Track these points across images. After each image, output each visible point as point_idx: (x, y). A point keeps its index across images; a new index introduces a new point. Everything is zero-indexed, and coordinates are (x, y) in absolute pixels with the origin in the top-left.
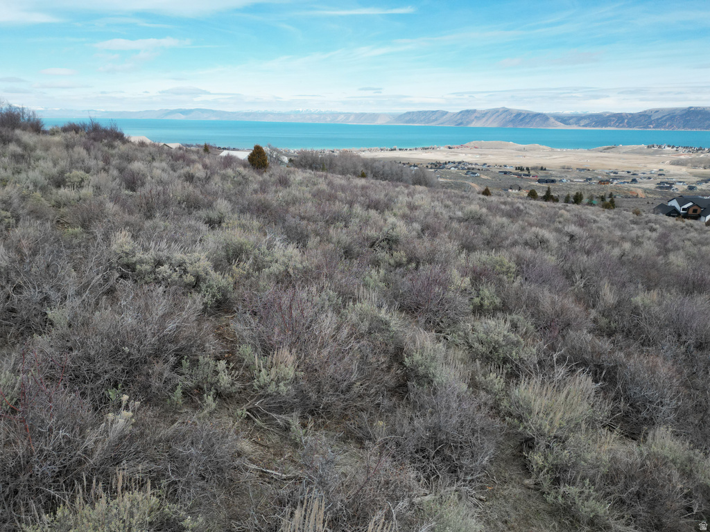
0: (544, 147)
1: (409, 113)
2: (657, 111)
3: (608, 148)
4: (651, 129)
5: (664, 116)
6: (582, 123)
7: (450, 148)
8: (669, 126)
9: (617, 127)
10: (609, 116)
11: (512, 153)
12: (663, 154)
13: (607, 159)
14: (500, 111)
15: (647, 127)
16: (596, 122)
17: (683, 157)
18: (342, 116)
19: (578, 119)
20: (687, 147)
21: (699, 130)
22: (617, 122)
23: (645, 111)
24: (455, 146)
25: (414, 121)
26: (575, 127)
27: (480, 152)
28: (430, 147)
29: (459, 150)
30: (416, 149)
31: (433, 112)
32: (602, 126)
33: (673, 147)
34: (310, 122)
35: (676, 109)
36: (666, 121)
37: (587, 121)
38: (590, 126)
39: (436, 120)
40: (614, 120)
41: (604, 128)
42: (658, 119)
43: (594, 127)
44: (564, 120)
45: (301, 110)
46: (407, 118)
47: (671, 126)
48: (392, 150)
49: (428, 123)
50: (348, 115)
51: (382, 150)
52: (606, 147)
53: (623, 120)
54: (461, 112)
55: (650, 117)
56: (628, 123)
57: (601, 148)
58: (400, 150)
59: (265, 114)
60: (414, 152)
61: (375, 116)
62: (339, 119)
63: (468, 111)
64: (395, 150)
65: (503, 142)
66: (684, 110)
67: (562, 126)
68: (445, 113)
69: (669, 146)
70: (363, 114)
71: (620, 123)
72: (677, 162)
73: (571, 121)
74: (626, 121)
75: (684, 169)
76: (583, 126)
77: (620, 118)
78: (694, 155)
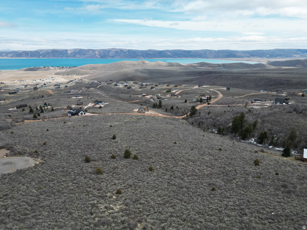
2: (41, 50)
4: (41, 58)
5: (45, 53)
6: (9, 55)
9: (26, 57)
10: (21, 53)
12: (50, 70)
15: (39, 57)
16: (16, 55)
17: (58, 71)
19: (7, 53)
20: (58, 67)
21: (59, 58)
22: (25, 55)
23: (36, 50)
26: (6, 58)
32: (19, 57)
33: (53, 67)
35: (49, 50)
36: (46, 54)
37: (12, 55)
38: (14, 57)
40: (24, 54)
41: (20, 58)
42: (43, 54)
43: (16, 57)
47: (49, 56)
55: (39, 53)
56: (31, 55)
66: (51, 50)
69: (52, 67)
71: (27, 56)
72: (57, 74)
73: (3, 55)
74: (29, 54)
75: (60, 76)
76: (10, 57)
77: (26, 53)
78: (61, 70)
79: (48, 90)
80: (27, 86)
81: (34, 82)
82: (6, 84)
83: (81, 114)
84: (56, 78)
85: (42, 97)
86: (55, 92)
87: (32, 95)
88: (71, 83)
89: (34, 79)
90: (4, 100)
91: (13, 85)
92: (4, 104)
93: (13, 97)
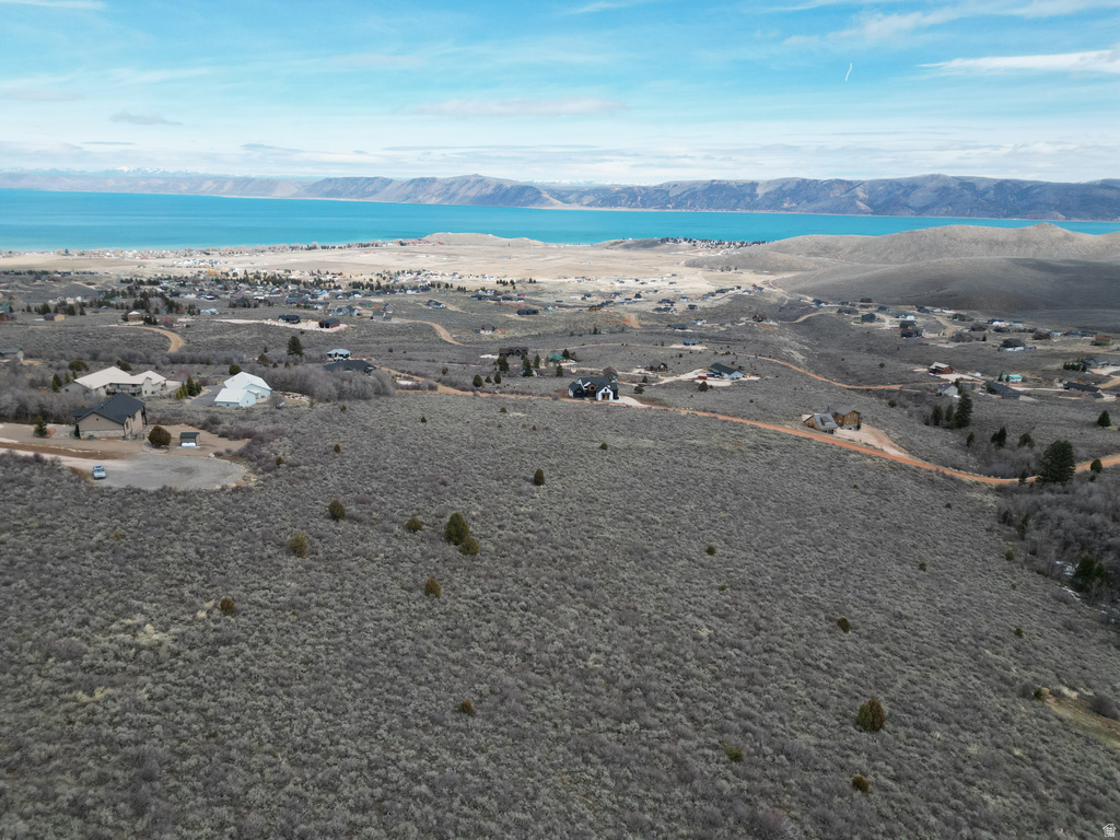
0: (535, 242)
1: (330, 180)
2: (675, 186)
3: (616, 243)
5: (683, 193)
6: (586, 200)
7: (402, 244)
8: (691, 205)
9: (629, 207)
10: (618, 192)
11: (492, 252)
12: (678, 250)
13: (615, 260)
14: (472, 181)
15: (665, 207)
16: (603, 200)
17: (700, 254)
18: (210, 183)
19: (579, 194)
20: (706, 241)
21: (724, 211)
22: (628, 200)
23: (662, 185)
24: (408, 241)
25: (339, 194)
26: (576, 207)
27: (448, 251)
28: (371, 242)
29: (417, 248)
30: (349, 246)
31: (369, 179)
32: (611, 206)
33: (690, 241)
34: (149, 192)
35: (697, 183)
36: (686, 198)
37: (592, 199)
38: (596, 206)
39: (375, 192)
40: (624, 198)
41: (613, 209)
42: (677, 196)
43: (601, 206)
44: (562, 195)
45: (126, 169)
46: (327, 189)
47: (693, 205)
48: (310, 249)
49: (362, 197)
50: (220, 181)
51: (293, 248)
52: (613, 241)
53: (636, 197)
54: (413, 181)
55: (668, 192)
56: (642, 201)
57: (607, 242)
58: (323, 248)
59: (55, 176)
60: (347, 251)
61: (270, 184)
62: (203, 189)
63: (423, 180)
64: (315, 248)
65: (479, 235)
66: (705, 183)
67: (559, 206)
68: (387, 182)
69: (685, 240)
70: (247, 181)
71: (632, 202)
72: (693, 264)
73: (571, 197)
74: (639, 198)
75: (700, 272)
76: (587, 205)
77: (632, 195)
78: (713, 251)
79: (626, 315)
80: (589, 296)
81: (617, 284)
82: (542, 285)
83: (603, 396)
84: (685, 279)
85: (595, 332)
86: (644, 323)
87: (575, 322)
88: (719, 296)
89: (620, 275)
90: (494, 329)
91: (558, 289)
92: (488, 339)
93: (523, 323)
